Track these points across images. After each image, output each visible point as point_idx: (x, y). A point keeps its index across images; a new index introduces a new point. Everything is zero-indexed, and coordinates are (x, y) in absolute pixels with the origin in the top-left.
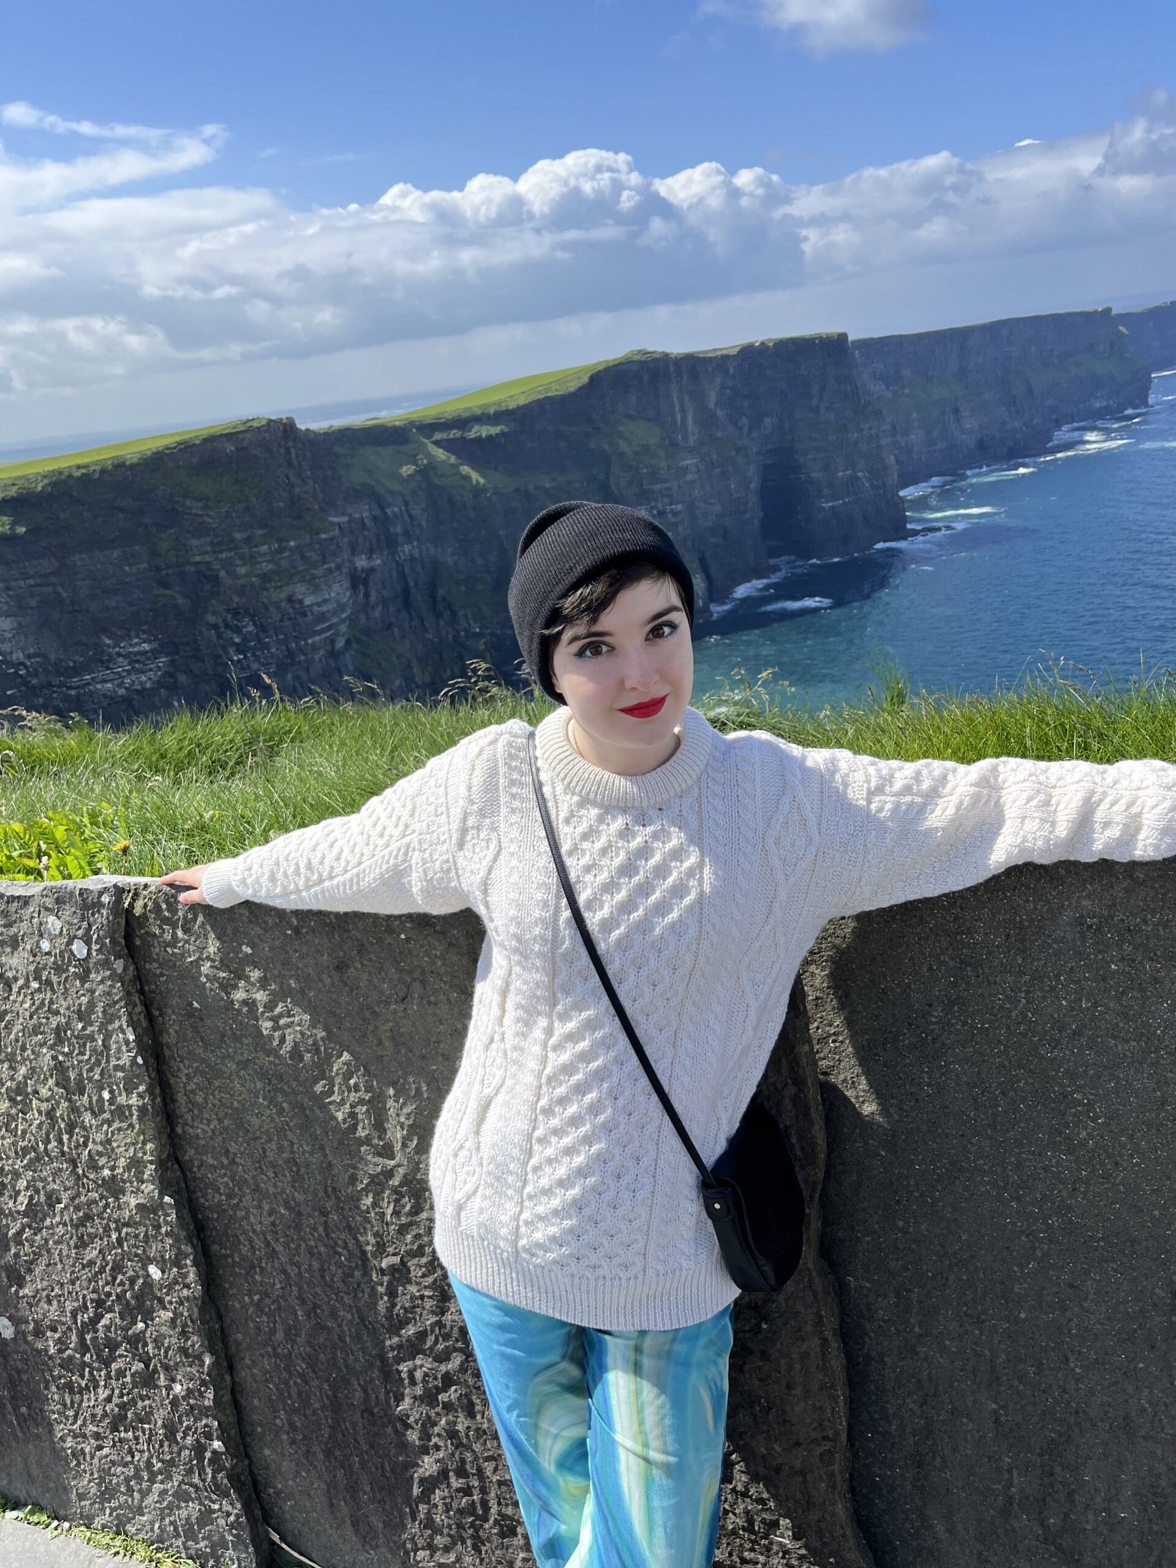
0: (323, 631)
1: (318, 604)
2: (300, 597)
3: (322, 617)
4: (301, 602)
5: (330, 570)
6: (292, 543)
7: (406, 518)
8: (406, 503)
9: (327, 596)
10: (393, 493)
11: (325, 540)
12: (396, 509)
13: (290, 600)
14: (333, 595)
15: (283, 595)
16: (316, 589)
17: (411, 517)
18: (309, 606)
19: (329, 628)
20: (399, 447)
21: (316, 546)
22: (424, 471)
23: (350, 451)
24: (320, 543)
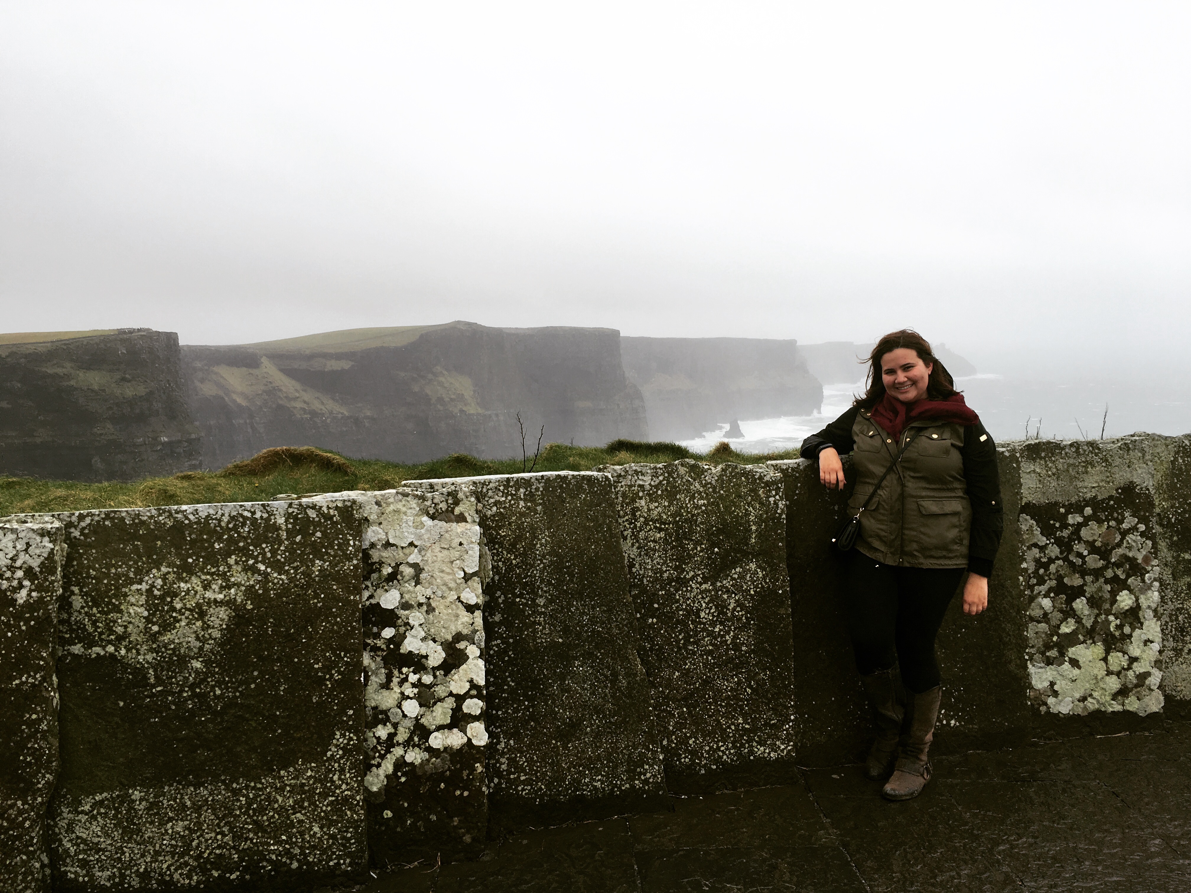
6: (166, 439)
8: (251, 417)
20: (251, 371)
21: (186, 444)
22: (272, 391)
23: (206, 368)
24: (190, 441)
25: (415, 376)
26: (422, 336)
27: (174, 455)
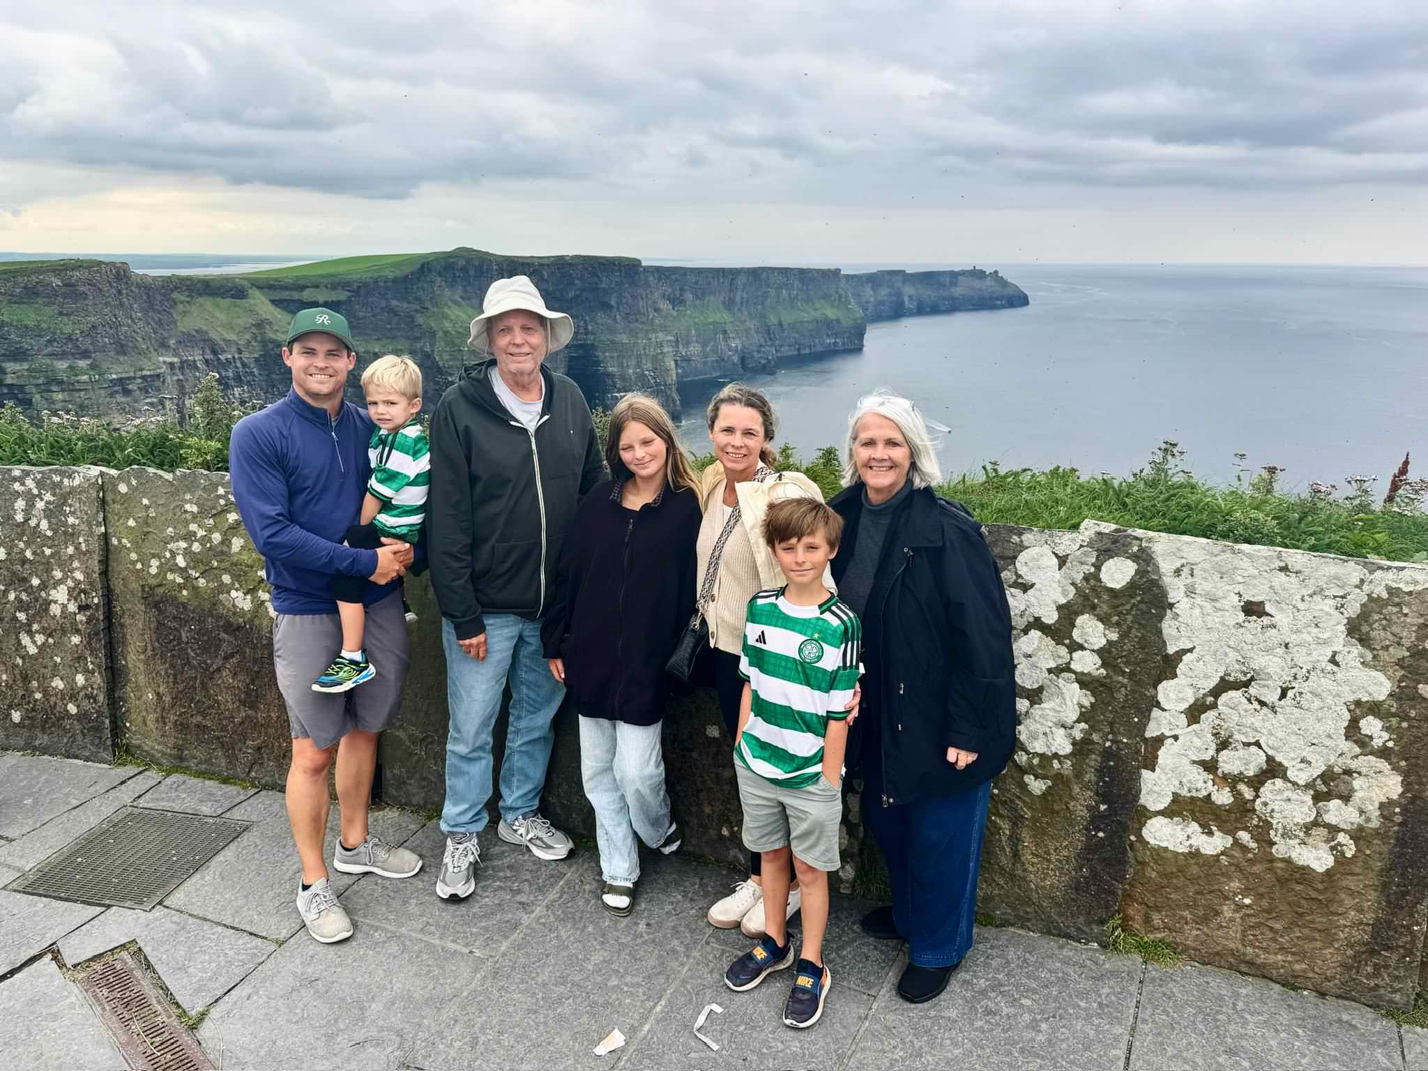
2: (118, 426)
5: (151, 404)
6: (114, 376)
7: (239, 364)
8: (240, 352)
10: (225, 340)
11: (150, 376)
12: (229, 356)
17: (244, 365)
20: (238, 301)
21: (140, 381)
22: (260, 325)
23: (188, 299)
24: (144, 378)
25: (418, 307)
26: (423, 266)
27: (127, 392)
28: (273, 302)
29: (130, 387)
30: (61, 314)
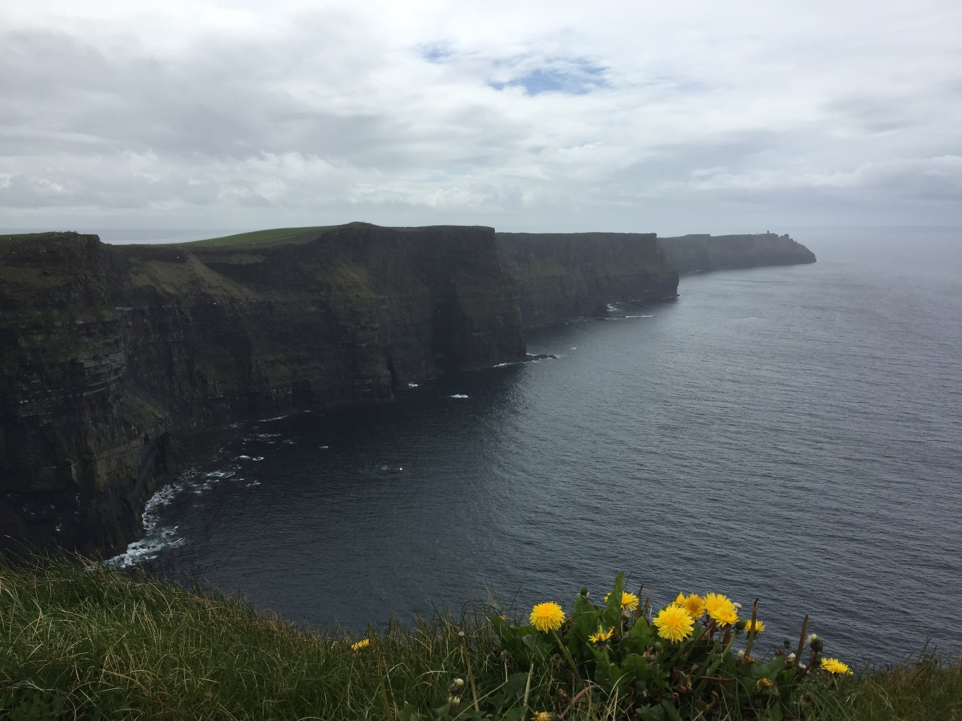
0: (97, 387)
1: (96, 368)
2: (82, 361)
3: (96, 377)
4: (82, 364)
5: (109, 344)
6: (81, 322)
7: (178, 314)
8: (179, 303)
9: (104, 363)
10: (168, 294)
11: (109, 322)
12: (170, 306)
13: (73, 362)
14: (109, 362)
15: (69, 359)
16: (96, 358)
17: (181, 313)
18: (88, 368)
19: (102, 386)
20: (179, 265)
21: (101, 326)
22: (197, 282)
23: (140, 263)
24: (104, 324)
25: (319, 268)
26: (323, 236)
27: (90, 335)
28: (206, 264)
29: (93, 331)
30: (45, 274)
